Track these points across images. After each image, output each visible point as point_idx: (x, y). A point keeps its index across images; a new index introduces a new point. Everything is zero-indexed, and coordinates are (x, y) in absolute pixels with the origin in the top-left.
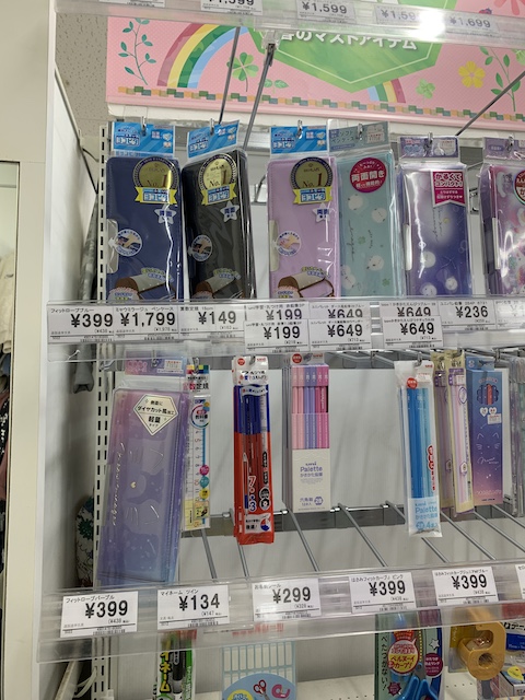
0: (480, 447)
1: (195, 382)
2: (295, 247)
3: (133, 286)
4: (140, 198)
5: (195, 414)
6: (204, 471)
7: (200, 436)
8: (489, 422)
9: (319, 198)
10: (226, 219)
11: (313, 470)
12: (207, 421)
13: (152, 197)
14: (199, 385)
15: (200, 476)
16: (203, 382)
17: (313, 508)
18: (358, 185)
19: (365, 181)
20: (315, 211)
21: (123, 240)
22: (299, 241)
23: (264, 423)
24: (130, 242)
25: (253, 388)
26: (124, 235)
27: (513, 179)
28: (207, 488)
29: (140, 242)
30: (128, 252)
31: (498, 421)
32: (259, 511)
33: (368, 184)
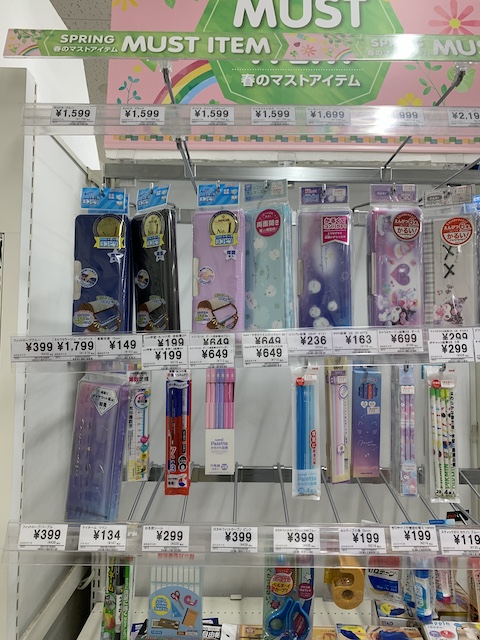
0: (360, 432)
1: (138, 376)
2: (210, 279)
3: (90, 309)
4: (97, 245)
5: (137, 399)
6: (144, 440)
7: (141, 415)
8: (369, 413)
9: (229, 242)
10: (157, 260)
11: (220, 445)
12: (147, 404)
13: (106, 244)
14: (141, 378)
15: (141, 444)
16: (145, 376)
17: (220, 472)
18: (261, 231)
19: (265, 228)
20: (226, 252)
21: (84, 276)
22: (213, 274)
23: (185, 409)
24: (89, 278)
25: (177, 383)
26: (85, 273)
27: (392, 220)
28: (146, 452)
29: (96, 277)
30: (87, 285)
31: (377, 412)
32: (178, 473)
33: (267, 229)
